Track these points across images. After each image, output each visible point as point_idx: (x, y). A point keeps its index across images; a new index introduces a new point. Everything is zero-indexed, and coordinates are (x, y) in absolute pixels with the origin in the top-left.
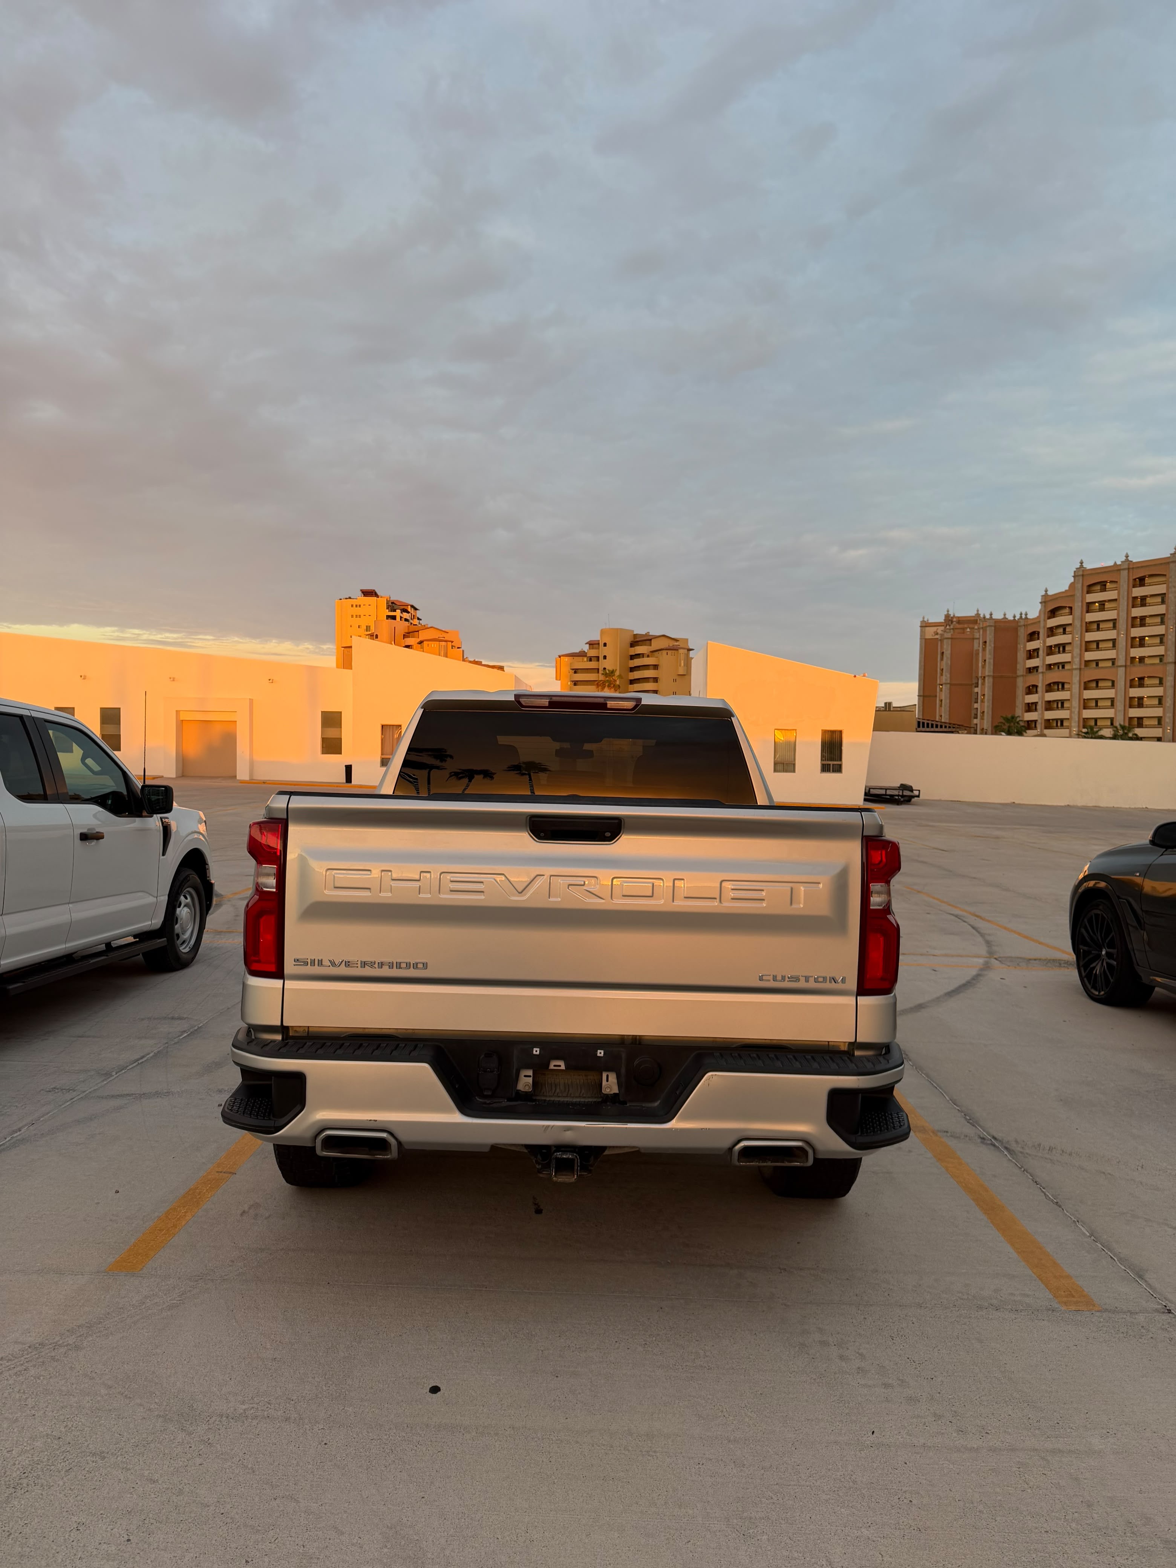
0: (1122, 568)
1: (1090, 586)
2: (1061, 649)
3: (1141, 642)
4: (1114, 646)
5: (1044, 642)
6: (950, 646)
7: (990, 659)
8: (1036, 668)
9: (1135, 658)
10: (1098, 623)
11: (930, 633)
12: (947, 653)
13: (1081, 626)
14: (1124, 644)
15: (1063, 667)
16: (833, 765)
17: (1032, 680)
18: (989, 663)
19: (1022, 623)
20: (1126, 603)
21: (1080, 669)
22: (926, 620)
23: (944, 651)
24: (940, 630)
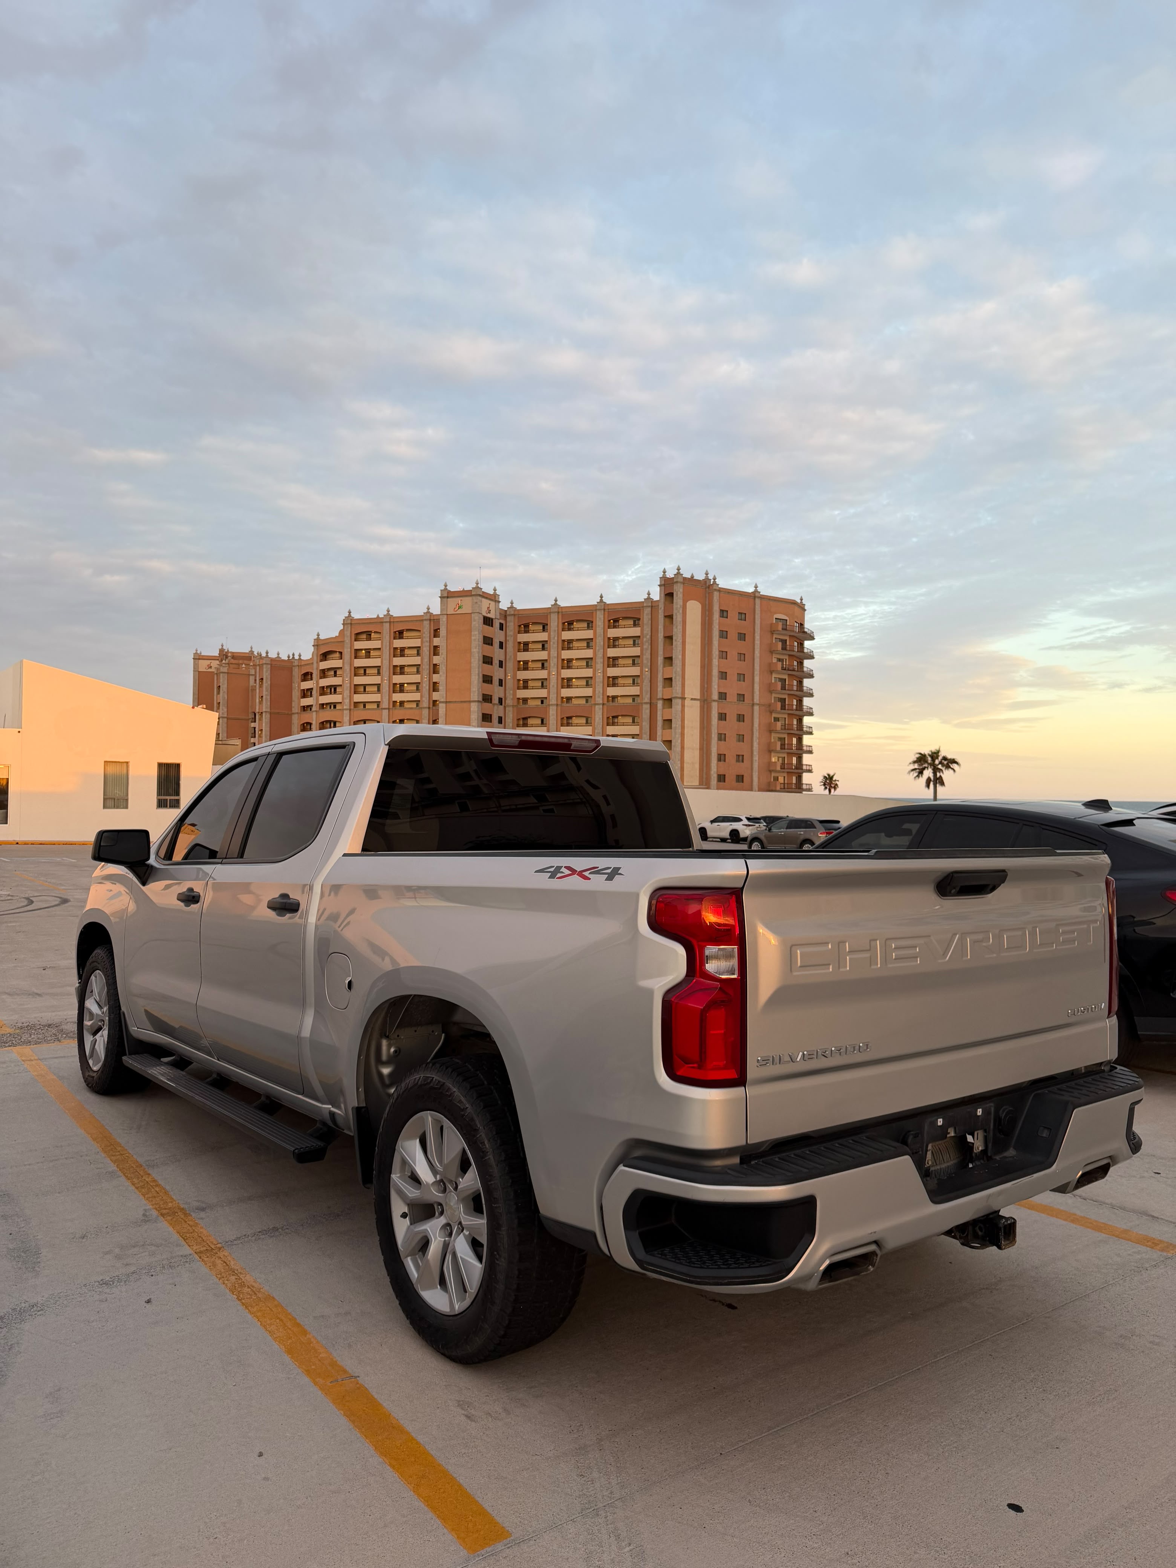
0: (385, 621)
1: (357, 634)
2: (333, 690)
3: (401, 688)
4: (379, 690)
5: (317, 683)
6: (226, 681)
7: (266, 695)
8: (310, 707)
9: (396, 702)
10: (365, 669)
11: (203, 666)
12: (224, 687)
13: (351, 669)
14: (388, 689)
15: (335, 707)
16: (170, 800)
17: (306, 717)
18: (266, 699)
19: (296, 663)
20: (388, 653)
21: (350, 710)
22: (199, 652)
23: (221, 685)
24: (215, 664)
